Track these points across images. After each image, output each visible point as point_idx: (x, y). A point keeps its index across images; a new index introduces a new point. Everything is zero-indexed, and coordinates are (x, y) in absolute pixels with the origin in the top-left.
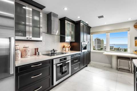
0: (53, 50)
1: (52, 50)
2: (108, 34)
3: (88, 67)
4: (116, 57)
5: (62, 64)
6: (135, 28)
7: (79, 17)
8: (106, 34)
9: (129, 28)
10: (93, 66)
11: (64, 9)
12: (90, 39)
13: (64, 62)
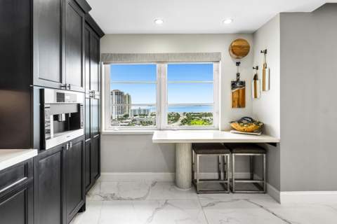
2: (163, 65)
4: (190, 147)
6: (234, 53)
8: (158, 65)
9: (220, 54)
12: (100, 83)
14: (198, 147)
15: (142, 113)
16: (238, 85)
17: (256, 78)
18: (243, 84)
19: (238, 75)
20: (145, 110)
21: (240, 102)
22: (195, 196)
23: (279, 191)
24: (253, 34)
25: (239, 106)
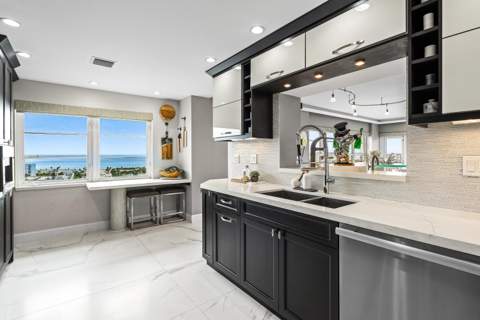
2: (94, 119)
3: (15, 261)
4: (124, 193)
8: (89, 119)
9: (151, 114)
10: (41, 249)
16: (166, 140)
17: (179, 137)
18: (171, 140)
19: (167, 133)
21: (168, 155)
23: (191, 214)
24: (178, 102)
25: (168, 158)
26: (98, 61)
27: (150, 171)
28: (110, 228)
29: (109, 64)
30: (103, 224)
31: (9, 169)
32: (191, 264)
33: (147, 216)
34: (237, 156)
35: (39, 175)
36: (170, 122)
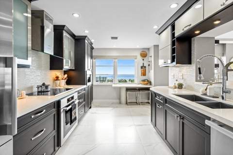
0: (44, 84)
1: (41, 84)
2: (116, 60)
4: (125, 89)
5: (70, 106)
6: (142, 56)
7: (87, 32)
8: (114, 60)
9: (137, 56)
11: (73, 14)
13: (72, 103)
14: (128, 89)
15: (102, 79)
16: (143, 67)
17: (149, 65)
18: (145, 67)
19: (143, 64)
20: (103, 78)
21: (144, 74)
22: (127, 106)
24: (148, 49)
25: (144, 75)
26: (113, 38)
27: (136, 81)
28: (120, 103)
29: (116, 38)
30: (118, 101)
31: (90, 78)
32: (145, 125)
33: (134, 100)
34: (173, 74)
35: (108, 81)
36: (145, 59)
